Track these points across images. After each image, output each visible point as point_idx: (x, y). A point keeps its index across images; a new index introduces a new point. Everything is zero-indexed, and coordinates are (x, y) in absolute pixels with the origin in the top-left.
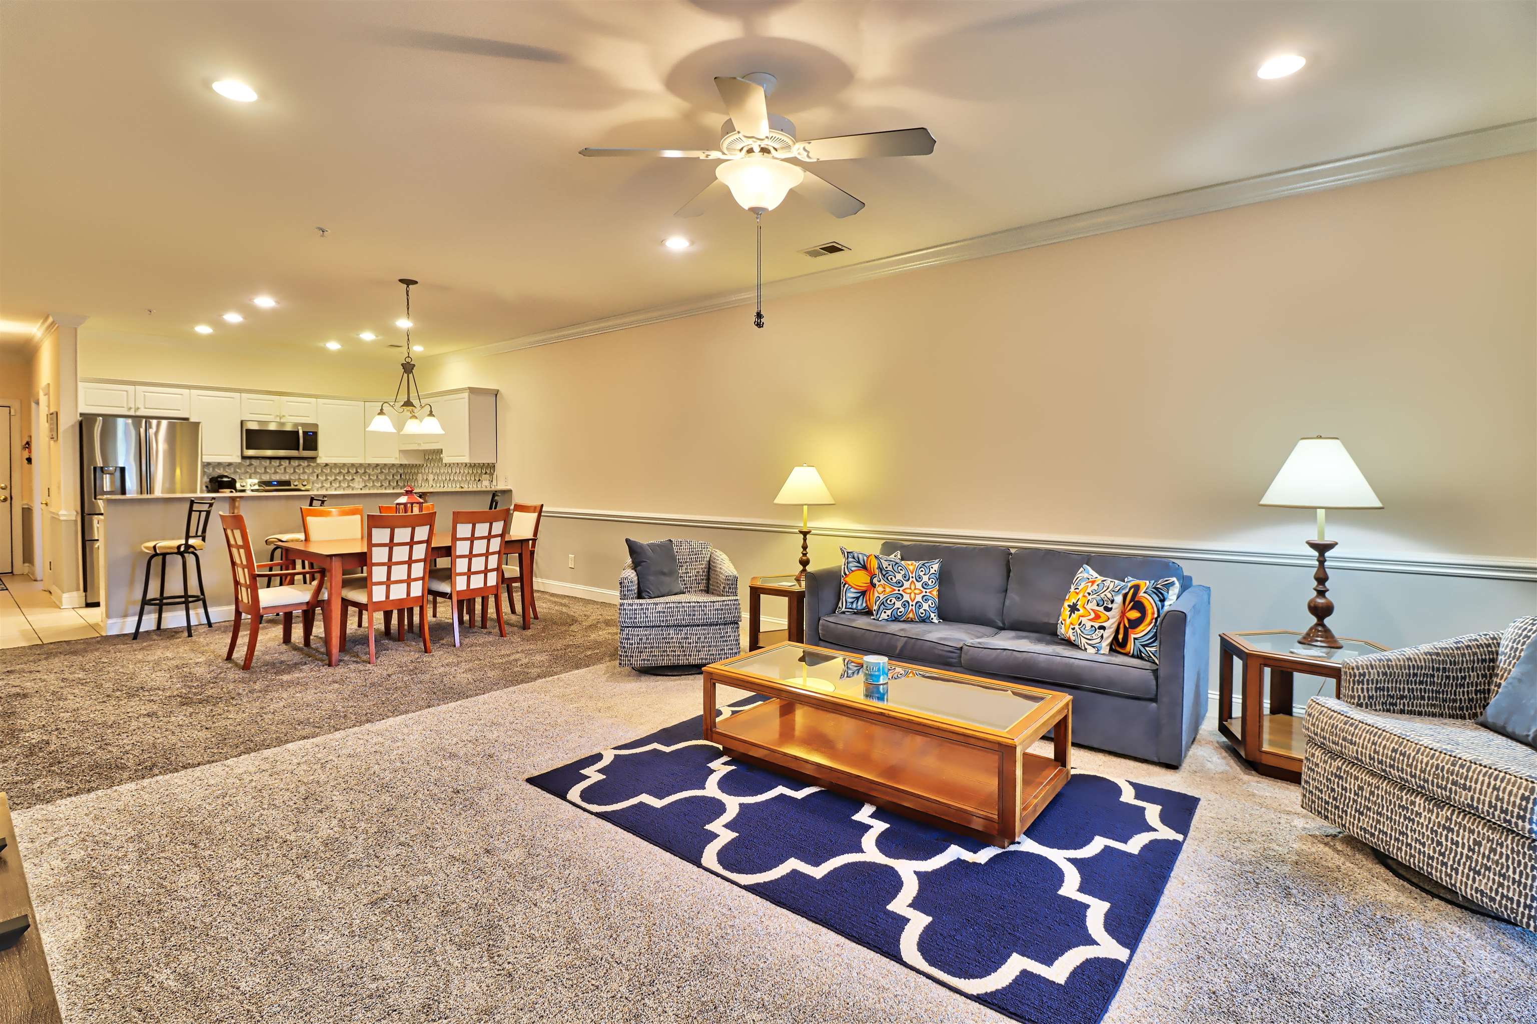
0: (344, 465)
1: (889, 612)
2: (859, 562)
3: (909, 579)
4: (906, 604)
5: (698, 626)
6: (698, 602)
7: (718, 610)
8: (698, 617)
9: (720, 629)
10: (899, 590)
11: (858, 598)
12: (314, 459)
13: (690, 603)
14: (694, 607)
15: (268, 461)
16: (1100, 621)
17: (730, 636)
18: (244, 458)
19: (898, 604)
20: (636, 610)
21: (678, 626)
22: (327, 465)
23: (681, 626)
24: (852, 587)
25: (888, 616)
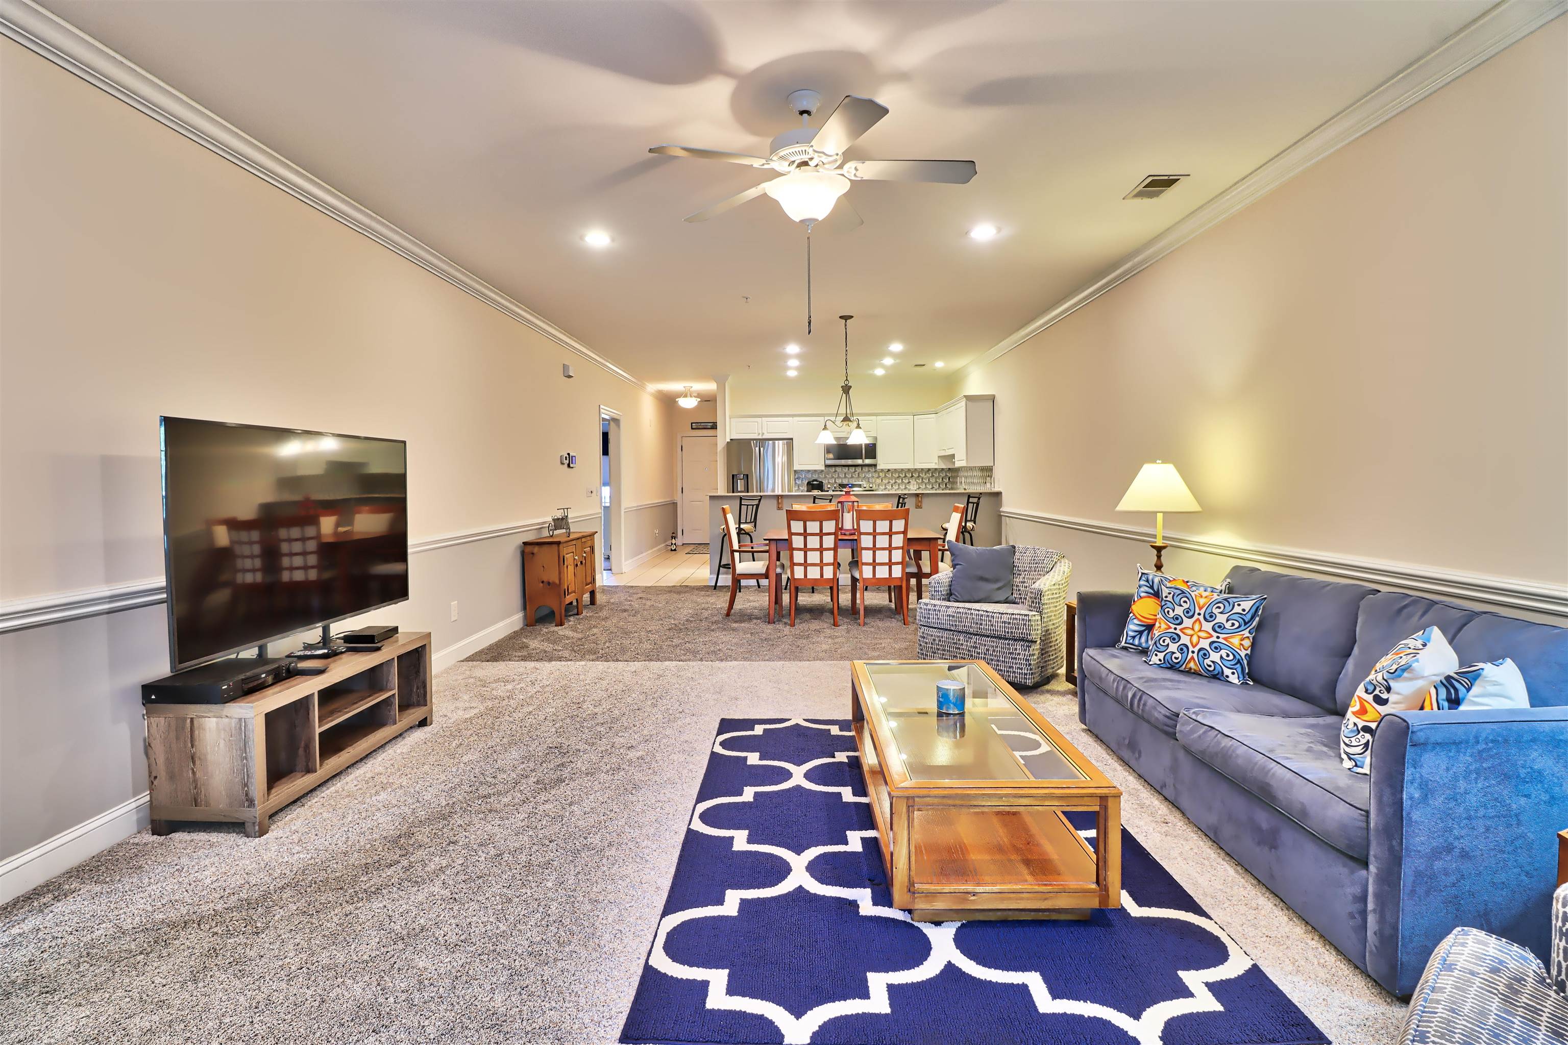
0: (902, 470)
1: (1161, 656)
2: (1152, 587)
3: (1192, 616)
4: (1183, 649)
5: (988, 637)
6: (987, 612)
7: (1005, 622)
8: (985, 628)
9: (1009, 644)
10: (1175, 629)
11: (1141, 633)
12: (875, 466)
13: (979, 610)
14: (982, 616)
15: (847, 468)
16: (1365, 718)
17: (1019, 654)
18: (827, 466)
19: (1173, 647)
20: (929, 610)
21: (969, 633)
22: (889, 470)
23: (971, 634)
24: (1136, 618)
25: (1160, 660)
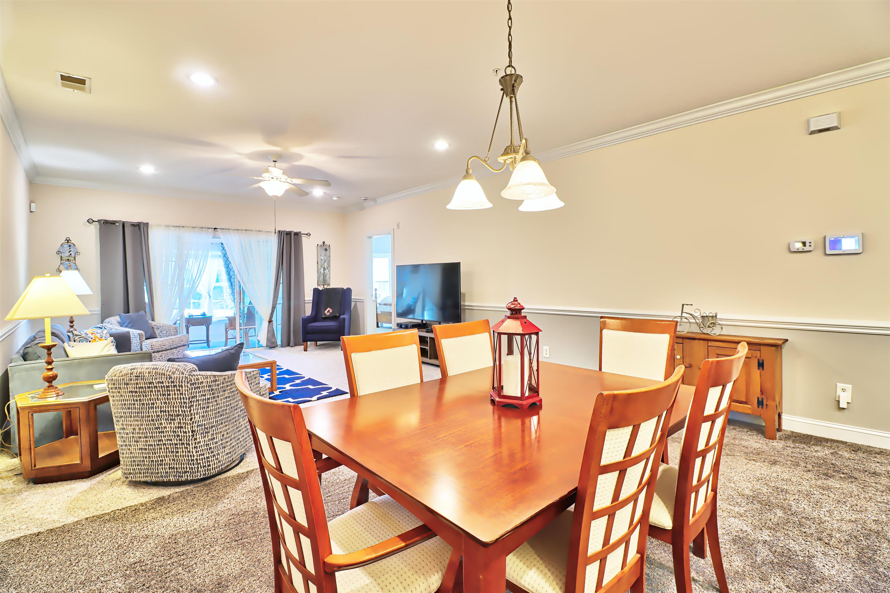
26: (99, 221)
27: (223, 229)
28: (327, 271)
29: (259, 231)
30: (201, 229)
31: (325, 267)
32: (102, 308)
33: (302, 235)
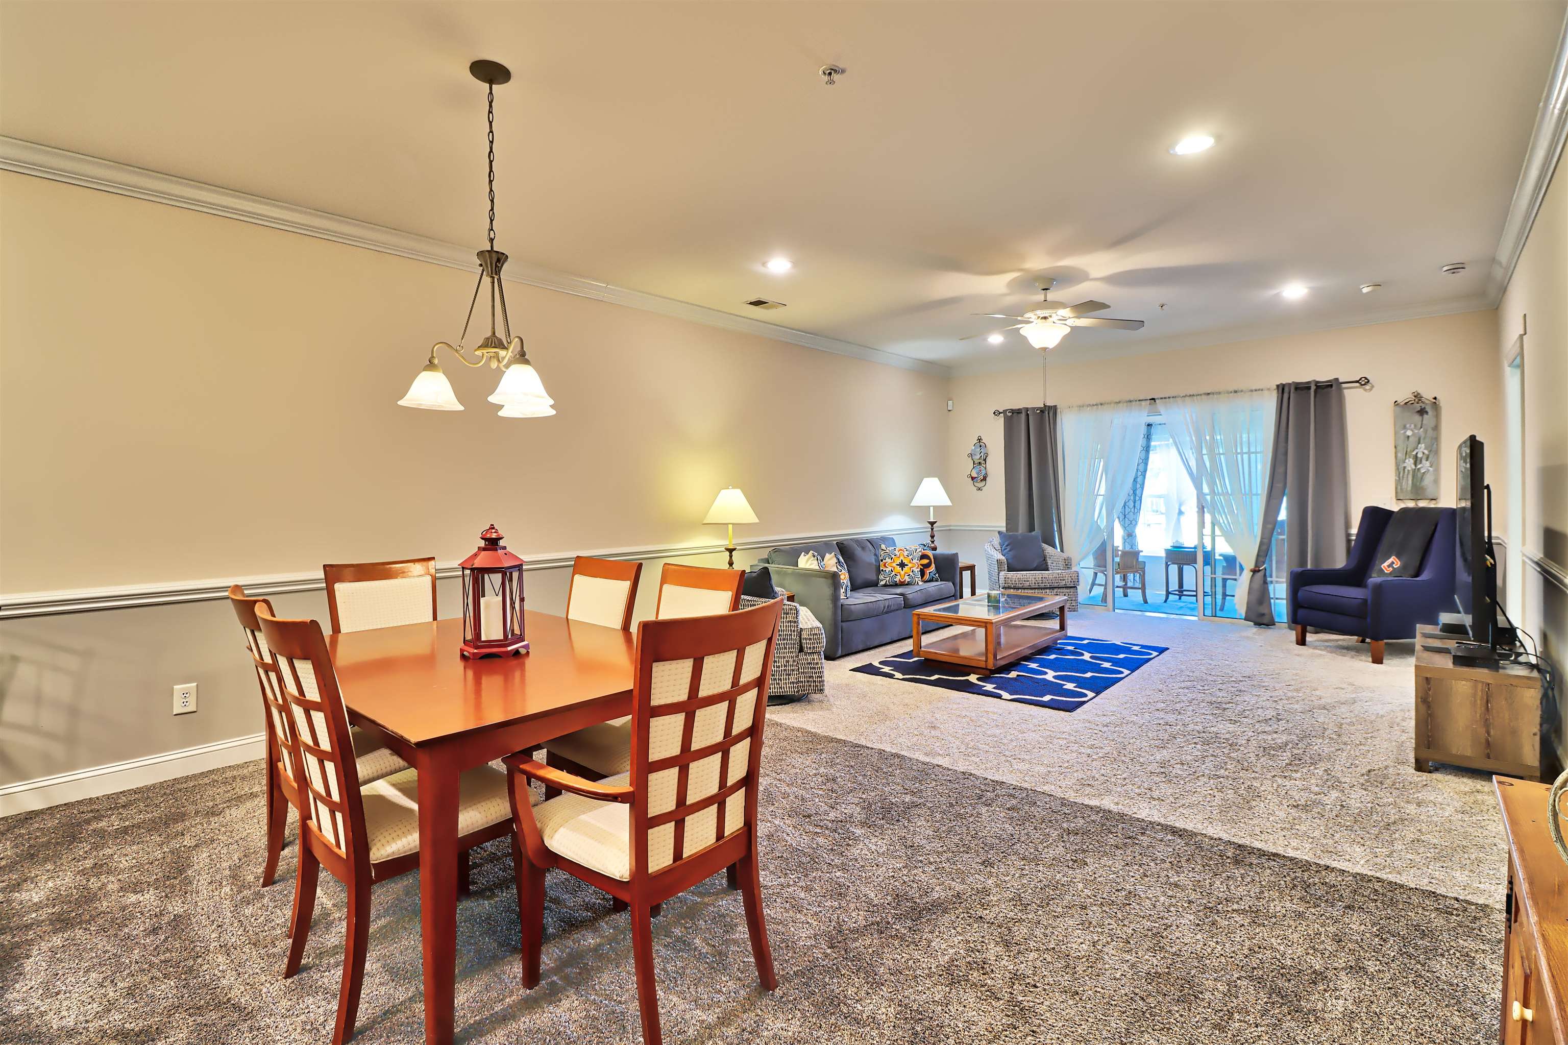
26: (1005, 412)
27: (1165, 398)
28: (1425, 465)
29: (1236, 392)
30: (1129, 404)
31: (1420, 455)
32: (1007, 524)
33: (1344, 385)
